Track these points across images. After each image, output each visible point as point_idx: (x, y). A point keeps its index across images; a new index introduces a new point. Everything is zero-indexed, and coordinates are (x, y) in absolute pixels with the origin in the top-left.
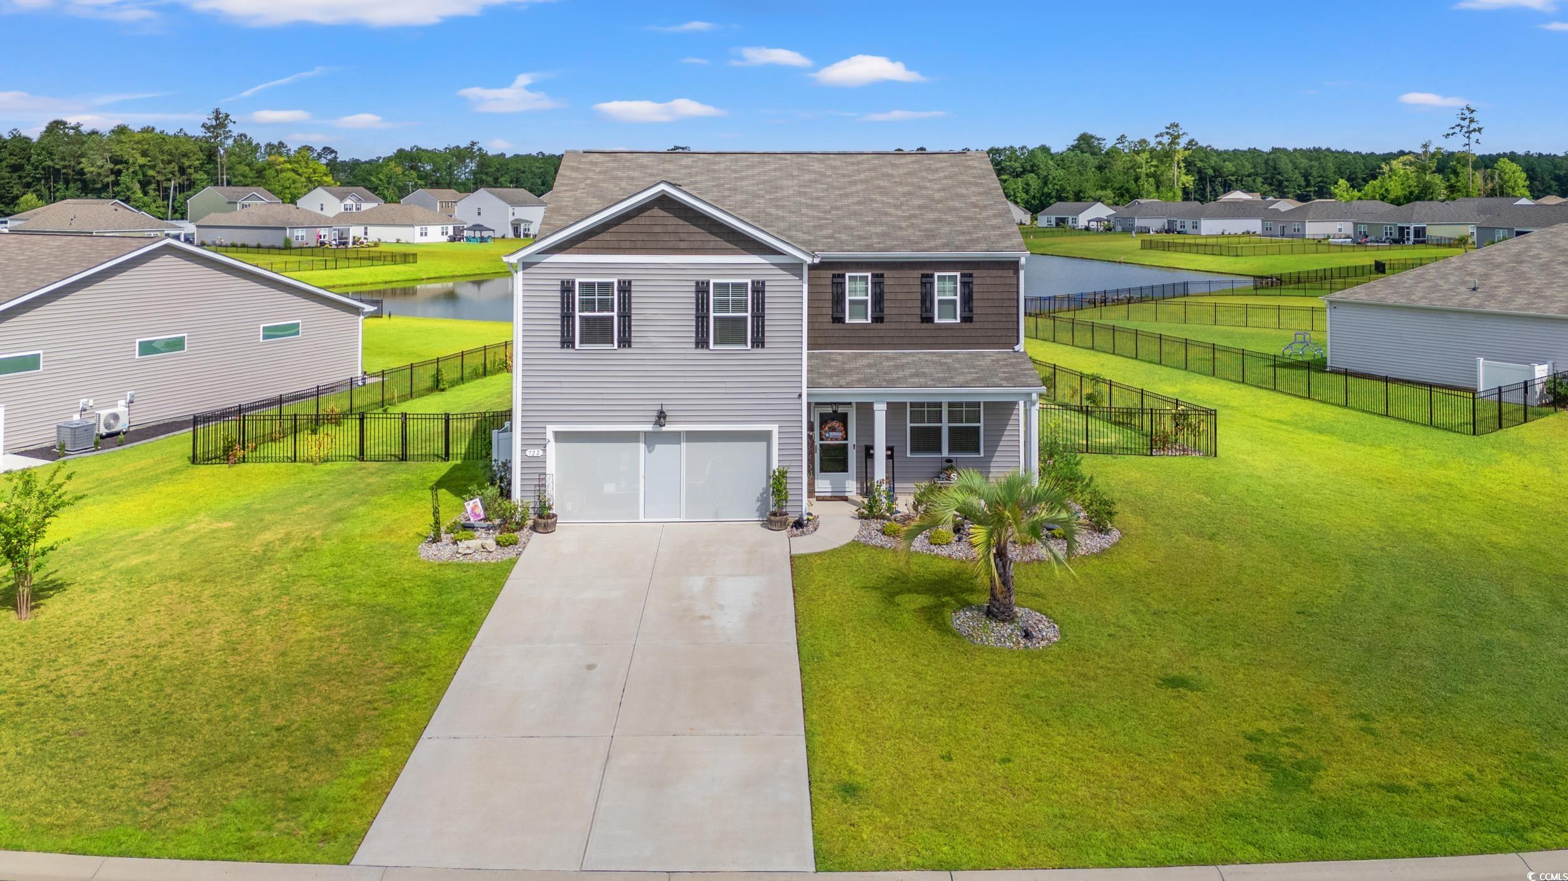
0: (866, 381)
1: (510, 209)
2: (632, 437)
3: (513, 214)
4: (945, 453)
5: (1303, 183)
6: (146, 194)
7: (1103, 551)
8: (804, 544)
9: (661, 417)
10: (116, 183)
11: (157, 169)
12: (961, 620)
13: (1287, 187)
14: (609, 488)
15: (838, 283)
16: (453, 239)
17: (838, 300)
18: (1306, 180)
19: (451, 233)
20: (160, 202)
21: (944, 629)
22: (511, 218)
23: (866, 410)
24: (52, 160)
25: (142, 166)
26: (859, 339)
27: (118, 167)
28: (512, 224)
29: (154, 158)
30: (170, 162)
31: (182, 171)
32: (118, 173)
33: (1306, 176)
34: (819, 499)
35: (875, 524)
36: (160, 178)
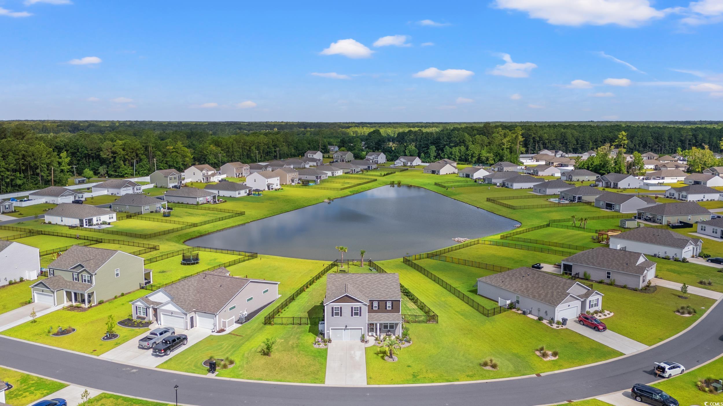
0: (376, 320)
2: (342, 329)
3: (267, 181)
4: (389, 329)
5: (575, 143)
6: (125, 165)
7: (409, 346)
8: (367, 345)
9: (346, 326)
10: (114, 161)
11: (129, 155)
12: (386, 358)
13: (569, 145)
14: (338, 335)
15: (372, 303)
16: (249, 194)
17: (372, 306)
18: (577, 142)
19: (248, 192)
20: (130, 168)
21: (384, 359)
23: (376, 324)
24: (87, 151)
25: (123, 155)
26: (375, 312)
27: (115, 155)
28: (267, 185)
29: (127, 151)
30: (133, 152)
31: (137, 155)
32: (115, 157)
33: (577, 140)
34: (370, 336)
35: (377, 341)
36: (130, 158)
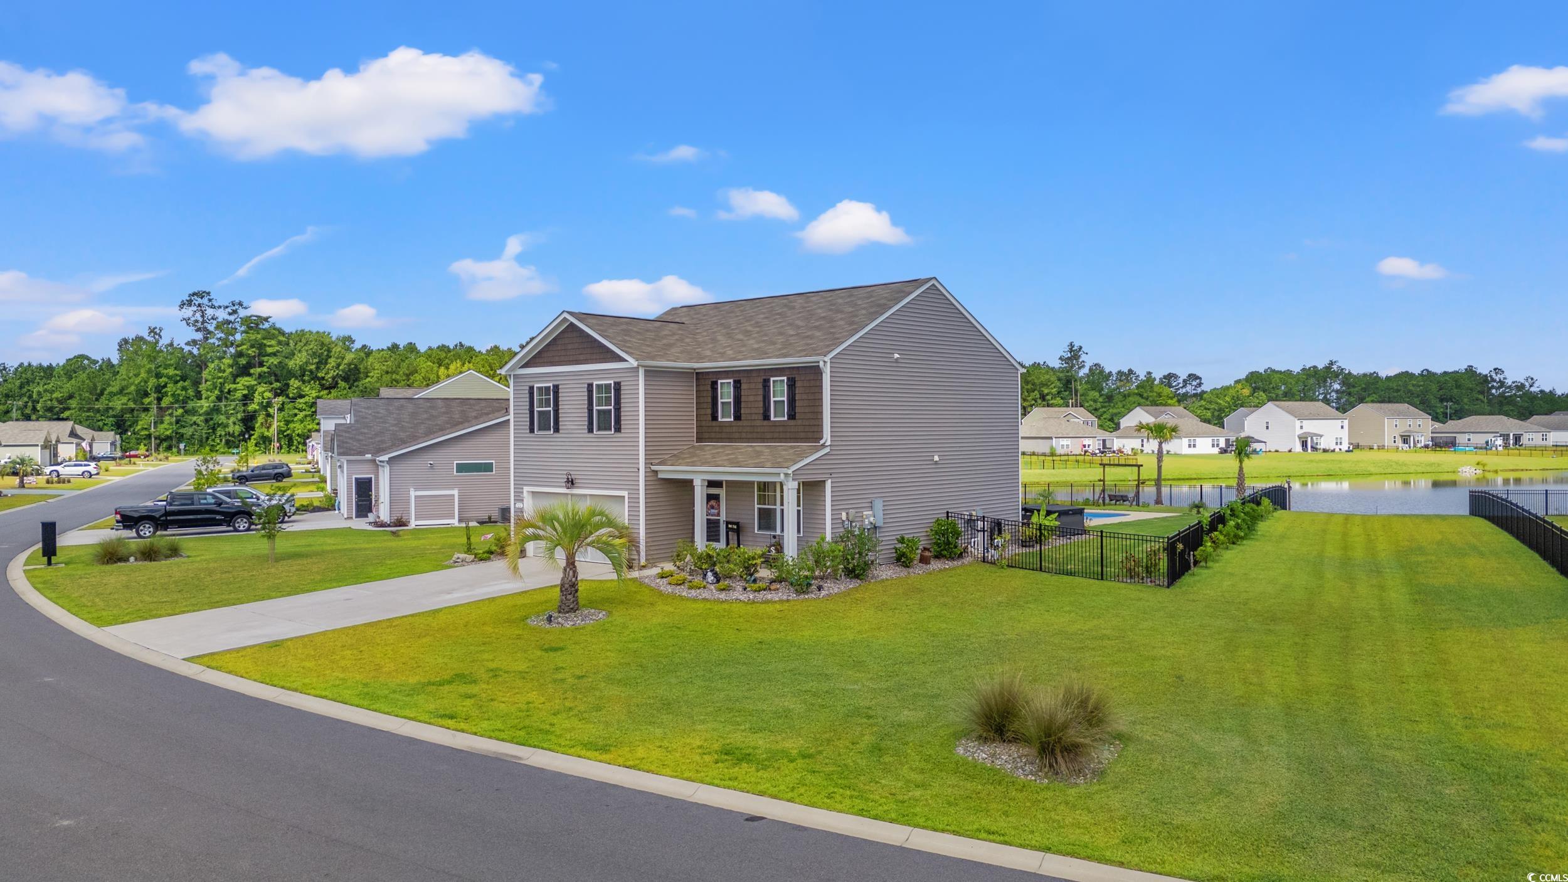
0: (692, 463)
1: (1298, 423)
3: (1301, 427)
4: (778, 531)
9: (568, 482)
15: (714, 389)
16: (1224, 452)
17: (714, 402)
19: (1222, 444)
22: (1299, 432)
26: (726, 434)
28: (1300, 438)
